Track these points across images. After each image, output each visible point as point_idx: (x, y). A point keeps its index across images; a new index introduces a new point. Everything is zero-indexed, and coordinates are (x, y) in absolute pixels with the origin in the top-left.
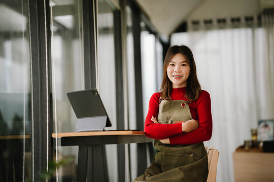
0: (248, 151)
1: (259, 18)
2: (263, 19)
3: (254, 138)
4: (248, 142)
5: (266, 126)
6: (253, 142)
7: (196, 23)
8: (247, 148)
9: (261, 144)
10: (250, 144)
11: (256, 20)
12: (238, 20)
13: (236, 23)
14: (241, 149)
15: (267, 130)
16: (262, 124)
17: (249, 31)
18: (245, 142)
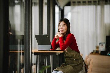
0: (94, 54)
1: (99, 2)
2: (100, 2)
3: (97, 49)
4: (95, 51)
5: (102, 45)
6: (96, 51)
7: (74, 2)
8: (94, 53)
9: (100, 52)
10: (95, 52)
11: (97, 2)
12: (91, 2)
13: (90, 3)
14: (92, 53)
15: (102, 46)
16: (101, 44)
17: (95, 6)
18: (94, 51)
